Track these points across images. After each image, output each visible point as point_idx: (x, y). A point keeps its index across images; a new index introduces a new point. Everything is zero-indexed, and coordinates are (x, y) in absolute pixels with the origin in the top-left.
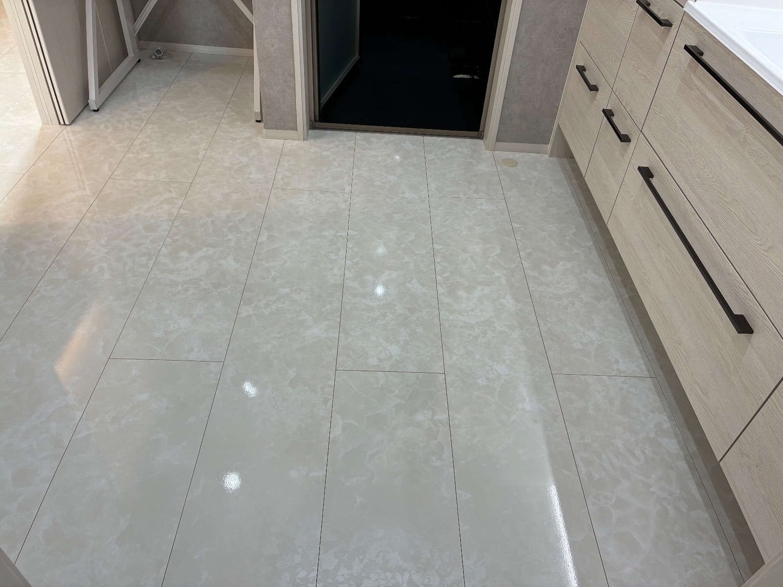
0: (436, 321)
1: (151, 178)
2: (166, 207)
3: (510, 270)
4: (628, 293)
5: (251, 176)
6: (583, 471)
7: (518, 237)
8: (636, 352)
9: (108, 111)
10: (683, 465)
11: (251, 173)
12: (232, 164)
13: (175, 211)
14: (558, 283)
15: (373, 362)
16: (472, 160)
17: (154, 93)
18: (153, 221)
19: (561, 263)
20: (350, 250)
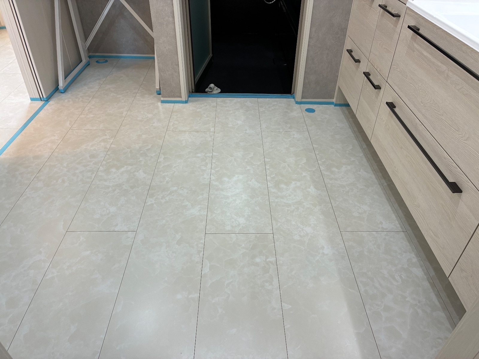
0: (267, 203)
1: (95, 128)
2: (102, 144)
3: (312, 172)
4: (386, 182)
5: (154, 125)
6: (362, 289)
7: (317, 153)
8: (393, 216)
9: (70, 93)
10: (426, 284)
11: (154, 123)
12: (142, 118)
13: (108, 146)
14: (343, 178)
15: (228, 228)
16: (287, 110)
17: (98, 81)
18: (95, 152)
19: (344, 166)
20: (214, 164)
